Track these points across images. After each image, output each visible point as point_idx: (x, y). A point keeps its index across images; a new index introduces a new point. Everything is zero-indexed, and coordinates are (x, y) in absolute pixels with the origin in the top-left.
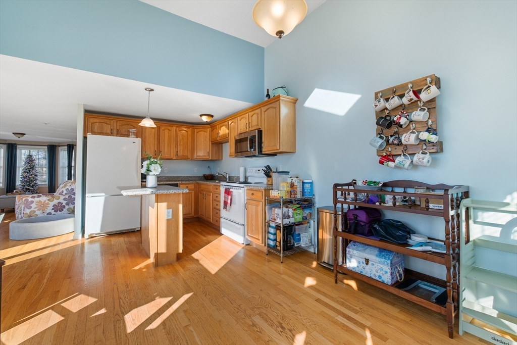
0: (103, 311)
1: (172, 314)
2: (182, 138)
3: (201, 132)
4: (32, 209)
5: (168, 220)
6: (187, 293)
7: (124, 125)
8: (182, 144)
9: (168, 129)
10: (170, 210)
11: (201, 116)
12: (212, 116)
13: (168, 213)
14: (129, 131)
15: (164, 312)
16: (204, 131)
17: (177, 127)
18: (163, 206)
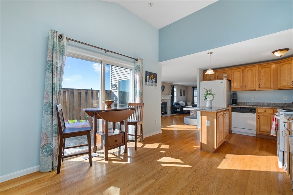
0: (164, 152)
1: (172, 167)
2: (265, 74)
3: (284, 65)
4: (193, 113)
5: (208, 127)
6: (190, 165)
7: (221, 73)
8: (264, 78)
9: (251, 70)
10: (209, 121)
11: (273, 52)
12: (287, 50)
13: (207, 122)
14: (222, 76)
15: (173, 164)
16: (287, 64)
17: (259, 66)
18: (205, 118)
